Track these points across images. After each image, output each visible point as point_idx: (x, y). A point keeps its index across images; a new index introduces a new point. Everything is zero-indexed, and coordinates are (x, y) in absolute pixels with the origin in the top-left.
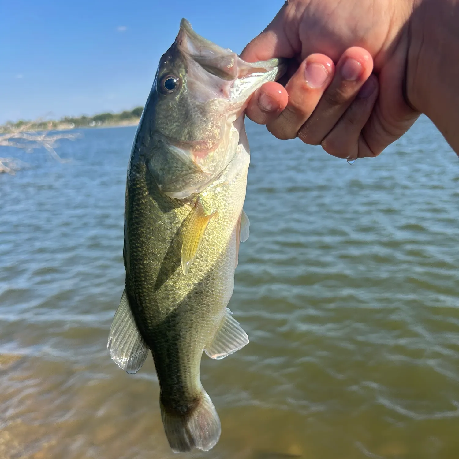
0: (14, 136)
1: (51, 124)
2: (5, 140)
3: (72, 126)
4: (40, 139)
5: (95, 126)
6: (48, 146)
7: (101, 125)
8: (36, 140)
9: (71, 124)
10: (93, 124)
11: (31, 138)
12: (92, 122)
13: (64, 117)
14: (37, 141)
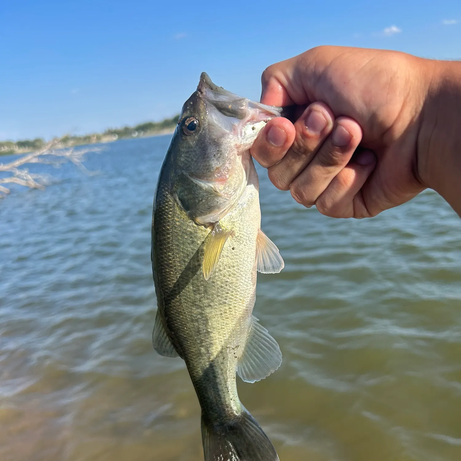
0: (43, 153)
1: (95, 138)
2: (35, 157)
3: (115, 138)
4: (68, 154)
5: (138, 136)
6: (76, 160)
7: (144, 134)
8: (64, 155)
9: (115, 135)
10: (136, 135)
11: (59, 154)
12: (134, 133)
13: (107, 130)
14: (66, 156)
